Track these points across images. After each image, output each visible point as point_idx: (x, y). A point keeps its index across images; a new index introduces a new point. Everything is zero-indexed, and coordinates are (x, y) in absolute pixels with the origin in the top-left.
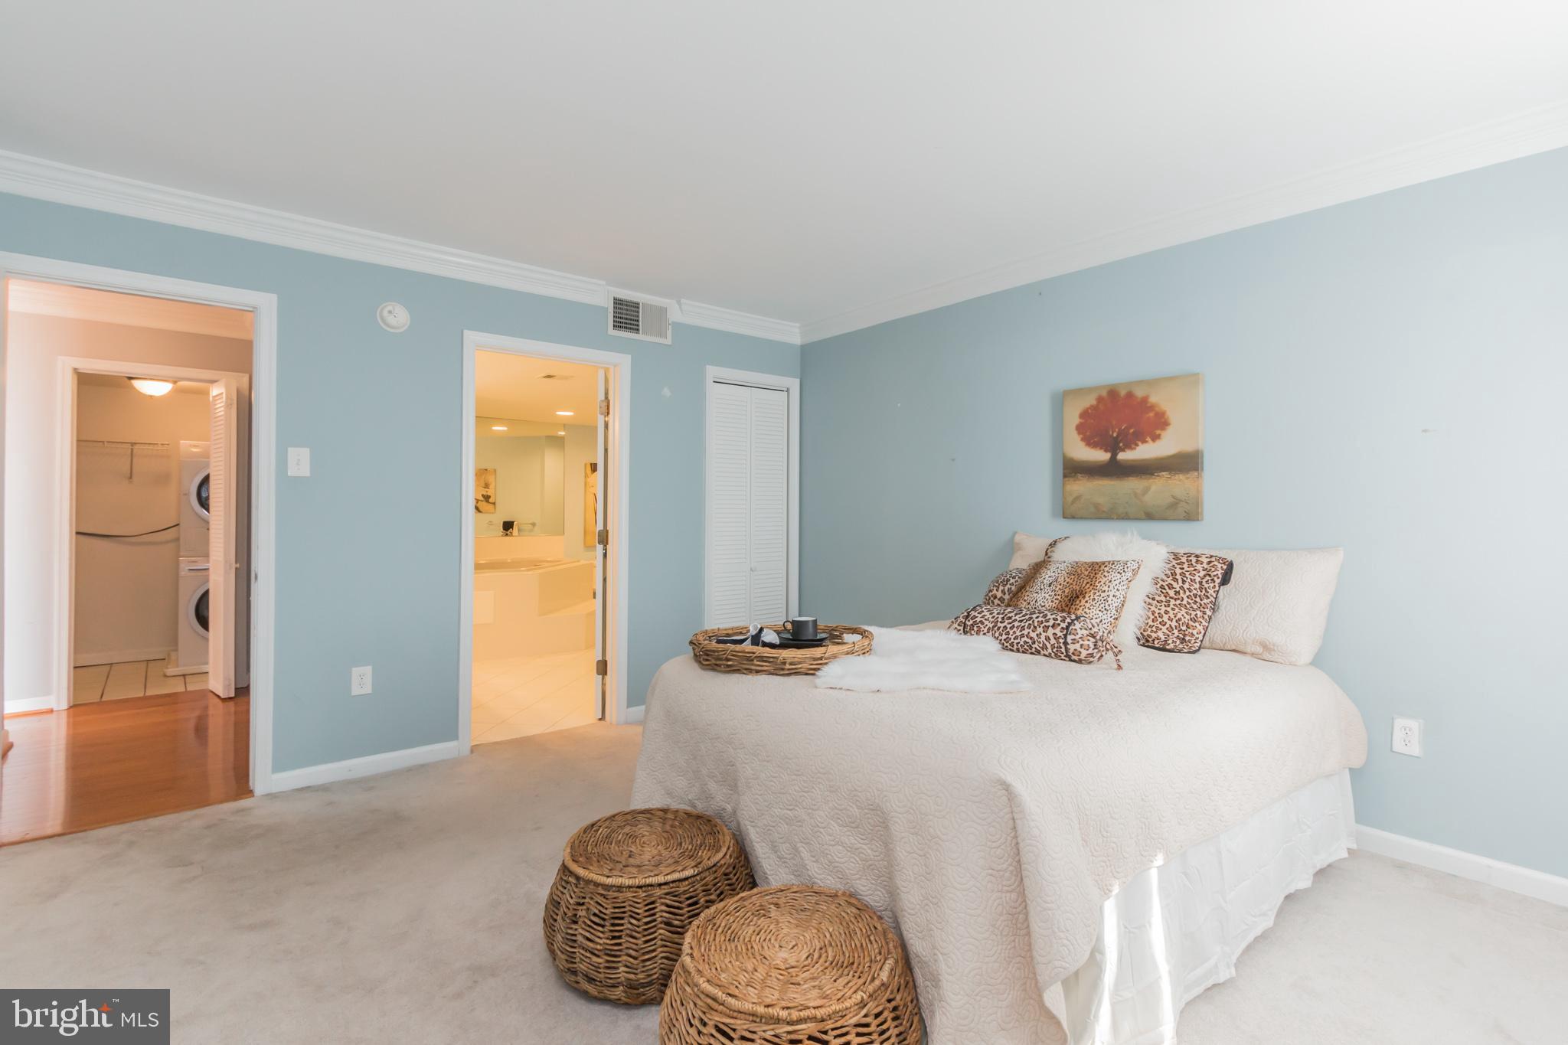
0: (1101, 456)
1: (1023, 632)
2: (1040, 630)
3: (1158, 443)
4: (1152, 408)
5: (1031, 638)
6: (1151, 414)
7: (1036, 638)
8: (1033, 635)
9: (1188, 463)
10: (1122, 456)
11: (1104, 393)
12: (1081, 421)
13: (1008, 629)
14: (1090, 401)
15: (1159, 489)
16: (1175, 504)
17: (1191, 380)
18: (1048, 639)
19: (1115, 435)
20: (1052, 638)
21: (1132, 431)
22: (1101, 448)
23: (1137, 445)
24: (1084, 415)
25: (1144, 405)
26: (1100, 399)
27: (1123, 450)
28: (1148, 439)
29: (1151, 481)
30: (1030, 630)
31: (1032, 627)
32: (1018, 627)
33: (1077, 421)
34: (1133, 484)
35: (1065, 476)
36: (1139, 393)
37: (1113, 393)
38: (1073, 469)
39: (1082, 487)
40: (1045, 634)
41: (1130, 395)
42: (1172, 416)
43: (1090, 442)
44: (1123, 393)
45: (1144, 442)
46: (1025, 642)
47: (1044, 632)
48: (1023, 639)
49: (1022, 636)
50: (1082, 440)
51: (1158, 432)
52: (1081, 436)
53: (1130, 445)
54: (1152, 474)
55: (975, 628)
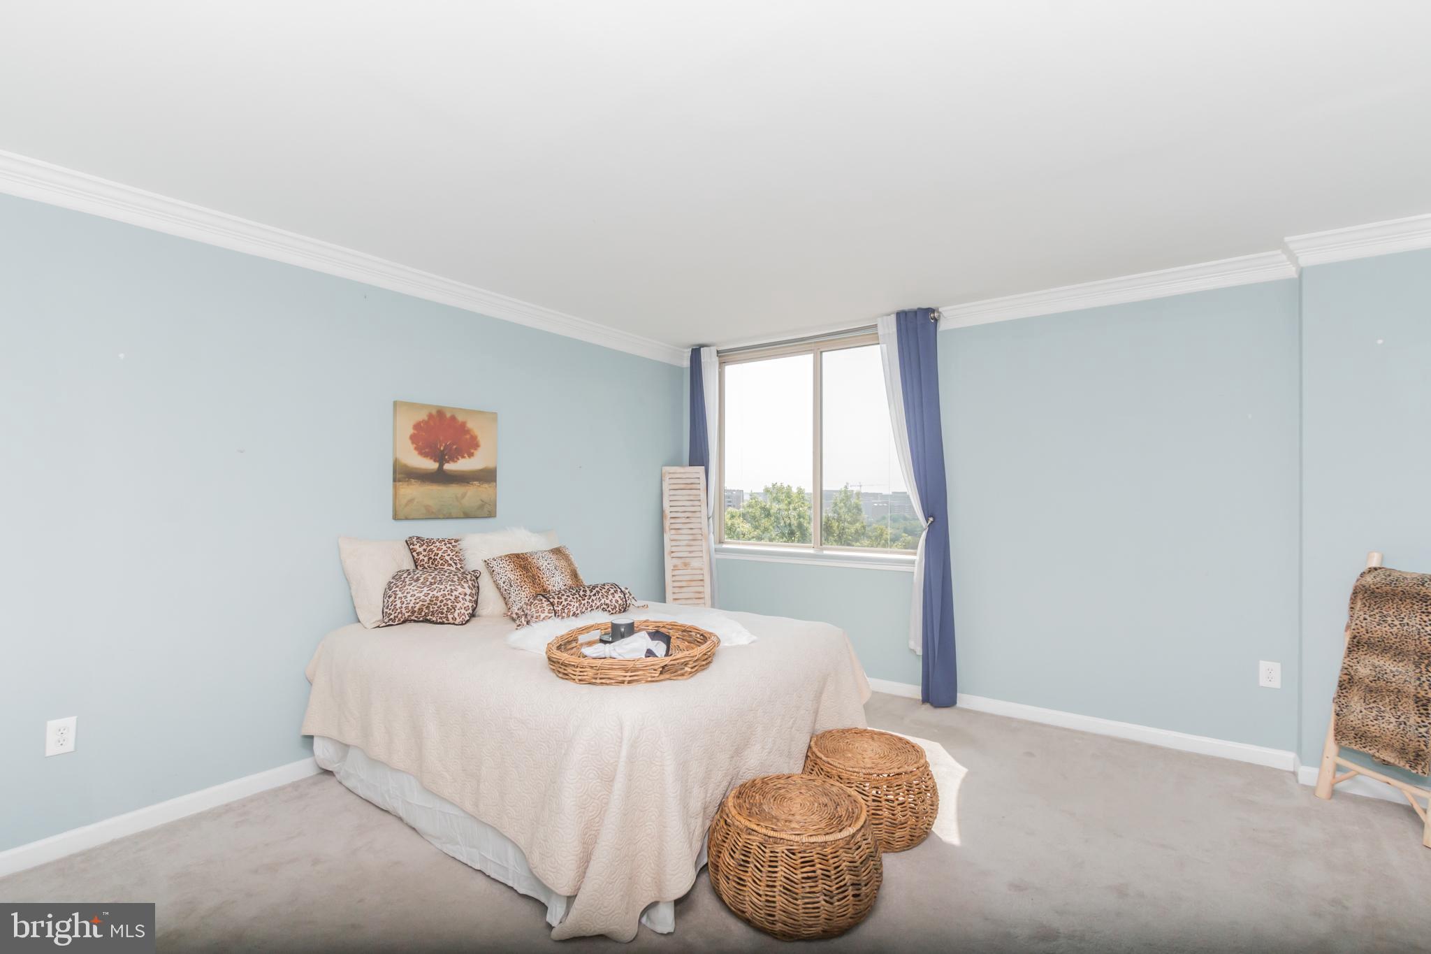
0: (431, 465)
2: (610, 597)
3: (472, 459)
4: (468, 432)
5: (607, 605)
6: (468, 437)
9: (488, 476)
10: (447, 467)
11: (434, 412)
12: (415, 432)
14: (422, 416)
15: (472, 494)
16: (481, 507)
17: (493, 417)
18: (617, 601)
19: (442, 448)
21: (455, 447)
22: (431, 458)
23: (458, 459)
24: (417, 426)
25: (463, 429)
26: (430, 416)
27: (448, 462)
28: (466, 455)
29: (467, 488)
30: (605, 600)
31: (605, 597)
33: (411, 431)
34: (453, 491)
35: (395, 480)
36: (460, 418)
37: (440, 413)
38: (403, 474)
39: (415, 492)
41: (453, 418)
42: (482, 440)
43: (423, 451)
44: (448, 415)
45: (463, 457)
46: (604, 608)
47: (613, 597)
49: (602, 605)
50: (416, 449)
51: (472, 451)
52: (415, 445)
53: (453, 459)
54: (468, 483)
55: (566, 611)
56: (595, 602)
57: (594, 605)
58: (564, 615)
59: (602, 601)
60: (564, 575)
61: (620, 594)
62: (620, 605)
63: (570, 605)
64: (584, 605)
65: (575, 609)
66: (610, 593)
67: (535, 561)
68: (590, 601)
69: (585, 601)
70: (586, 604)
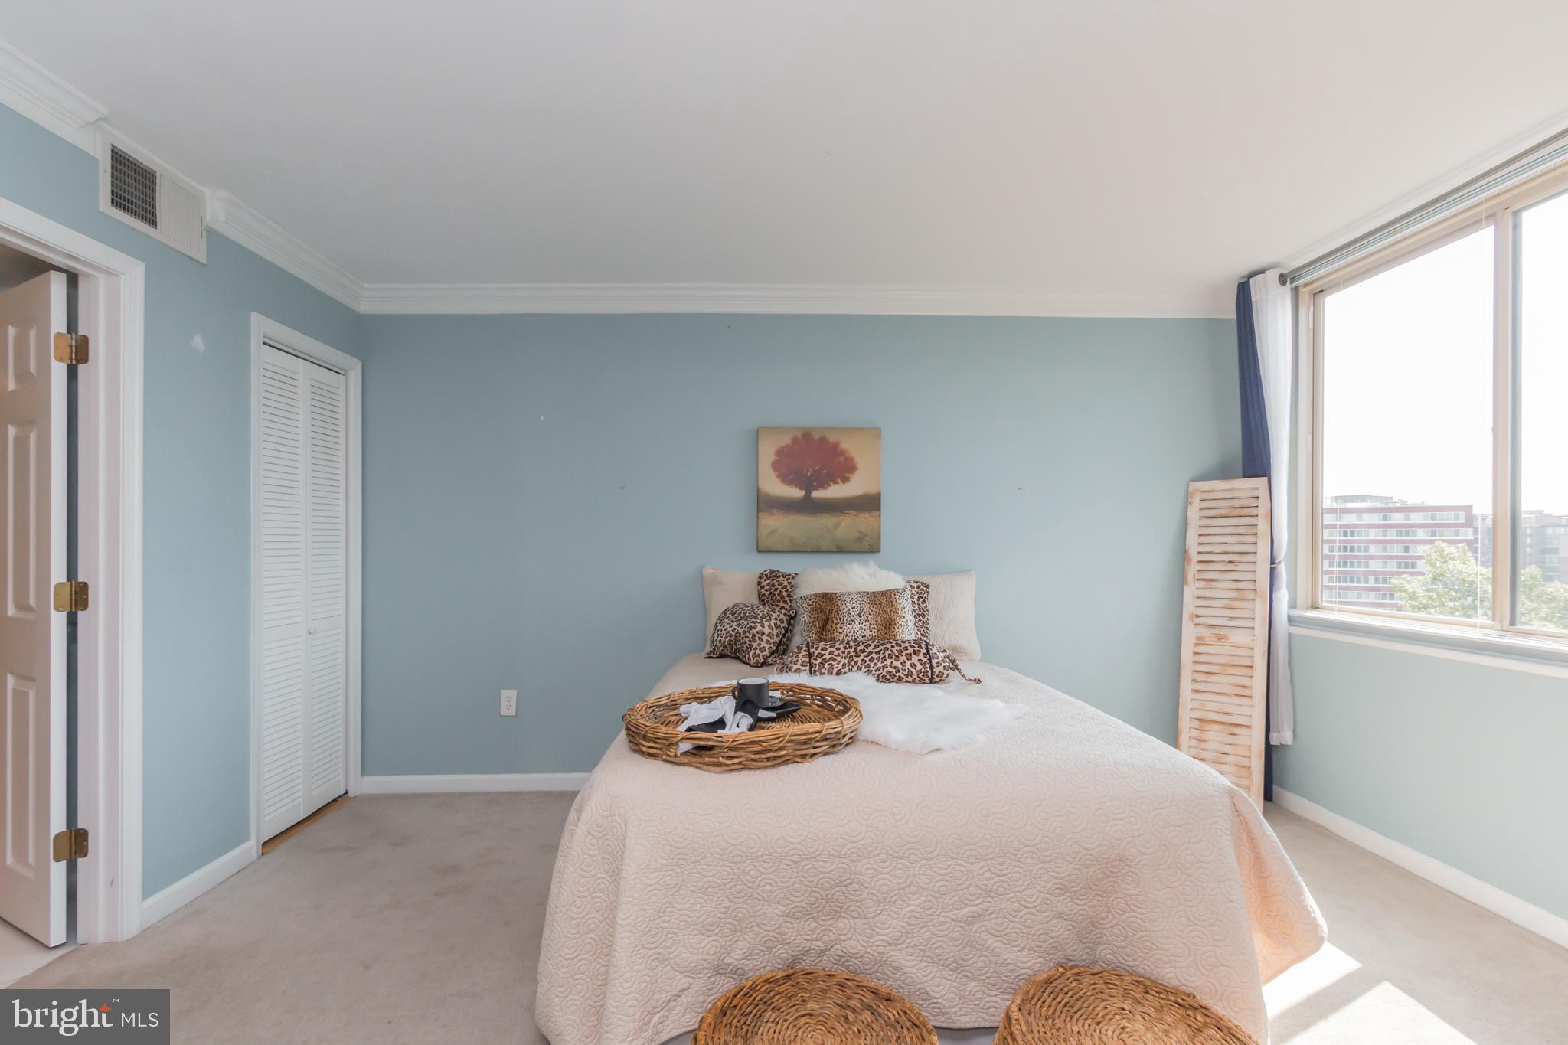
0: (797, 493)
1: (885, 663)
2: (903, 658)
3: (847, 485)
4: (842, 453)
5: (895, 667)
6: (842, 459)
7: (900, 666)
8: (897, 664)
9: (870, 503)
10: (815, 494)
11: (799, 435)
12: (778, 458)
13: (868, 662)
14: (785, 440)
15: (848, 525)
16: (861, 538)
17: (876, 433)
18: (914, 666)
19: (809, 474)
20: (918, 664)
21: (825, 472)
22: (796, 486)
23: (830, 485)
24: (780, 453)
25: (835, 451)
26: (795, 440)
27: (817, 489)
28: (839, 481)
29: (842, 517)
30: (893, 660)
31: (894, 657)
32: (878, 659)
33: (772, 458)
34: (825, 521)
35: (758, 511)
36: (832, 438)
37: (807, 435)
38: (766, 504)
39: (777, 523)
40: (910, 661)
41: (823, 440)
42: (859, 461)
43: (786, 479)
44: (816, 436)
45: (835, 483)
46: (888, 672)
47: (908, 659)
48: (886, 670)
49: (885, 666)
50: (778, 476)
51: (848, 475)
52: (777, 473)
53: (823, 485)
54: (842, 512)
55: (826, 666)
56: (875, 661)
57: (872, 665)
58: (823, 671)
59: (888, 662)
60: (868, 623)
61: (921, 656)
62: (919, 672)
63: (835, 660)
64: (856, 663)
65: (840, 667)
66: (904, 654)
67: (839, 603)
68: (867, 659)
69: (860, 659)
70: (859, 663)
